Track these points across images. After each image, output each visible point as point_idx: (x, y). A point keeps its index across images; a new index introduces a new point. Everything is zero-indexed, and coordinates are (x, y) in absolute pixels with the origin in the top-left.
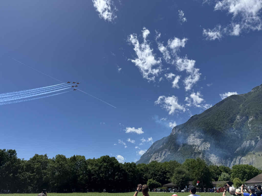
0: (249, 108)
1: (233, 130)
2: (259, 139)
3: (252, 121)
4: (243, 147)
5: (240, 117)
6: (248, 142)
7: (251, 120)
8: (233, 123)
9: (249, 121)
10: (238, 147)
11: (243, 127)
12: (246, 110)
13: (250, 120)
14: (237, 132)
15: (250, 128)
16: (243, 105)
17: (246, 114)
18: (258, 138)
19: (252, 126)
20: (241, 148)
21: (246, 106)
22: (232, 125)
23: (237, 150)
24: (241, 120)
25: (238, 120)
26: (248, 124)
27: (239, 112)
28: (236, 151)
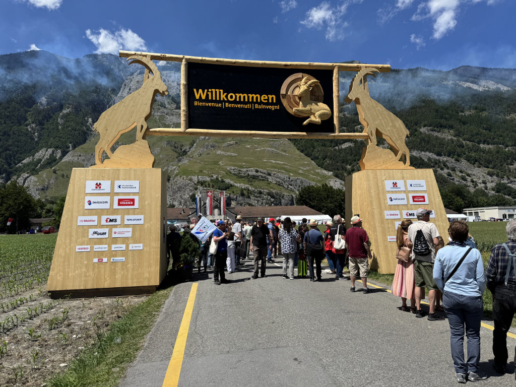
1: (27, 122)
2: (71, 149)
4: (38, 157)
5: (47, 101)
6: (50, 151)
9: (61, 114)
10: (29, 156)
13: (65, 112)
15: (60, 127)
18: (69, 147)
20: (33, 159)
23: (24, 161)
24: (49, 107)
25: (41, 104)
26: (59, 119)
28: (22, 163)
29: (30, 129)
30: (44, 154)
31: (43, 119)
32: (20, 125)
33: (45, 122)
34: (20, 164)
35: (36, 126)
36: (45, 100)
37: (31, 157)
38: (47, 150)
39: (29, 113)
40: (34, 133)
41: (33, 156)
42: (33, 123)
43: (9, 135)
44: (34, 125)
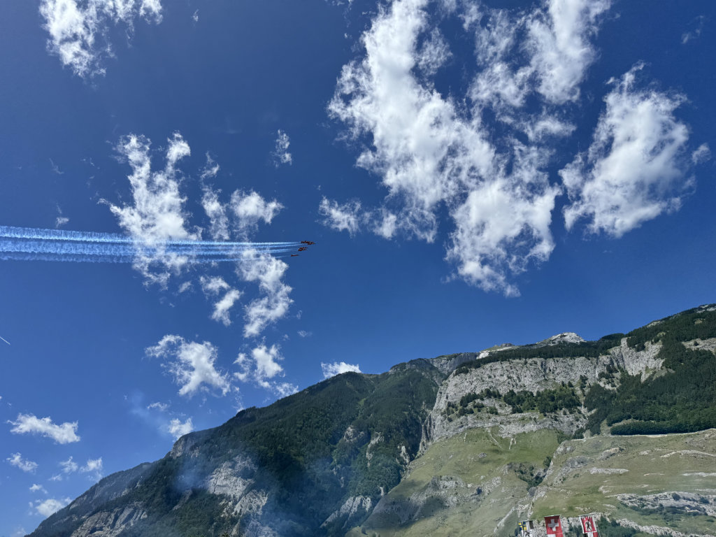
0: (376, 412)
1: (332, 463)
2: (382, 494)
3: (377, 445)
4: (344, 512)
5: (354, 432)
6: (358, 499)
7: (376, 443)
8: (335, 444)
9: (369, 446)
10: (334, 511)
11: (355, 458)
12: (369, 416)
13: (373, 442)
14: (338, 471)
15: (369, 464)
16: (366, 402)
17: (368, 426)
18: (380, 492)
19: (373, 459)
20: (339, 516)
21: (371, 406)
22: (332, 450)
23: (329, 520)
24: (355, 438)
25: (348, 437)
26: (367, 454)
27: (353, 419)
28: (326, 523)
29: (335, 473)
30: (351, 505)
31: (350, 457)
33: (352, 460)
34: (324, 524)
35: (342, 467)
36: (352, 430)
37: (337, 512)
38: (354, 500)
39: (335, 451)
40: (340, 478)
41: (339, 509)
42: (338, 464)
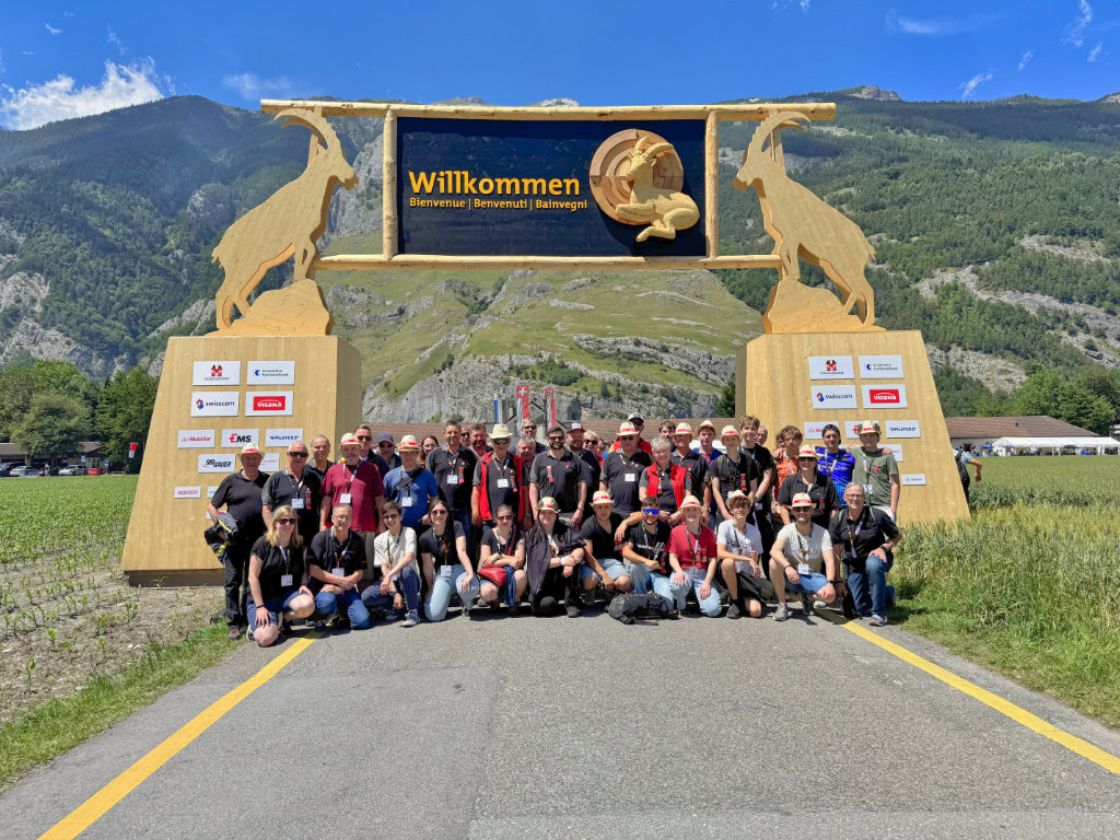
1: (167, 247)
4: (189, 319)
5: (205, 202)
10: (171, 318)
14: (177, 259)
20: (179, 323)
22: (165, 225)
23: (163, 327)
24: (208, 213)
28: (158, 331)
29: (172, 262)
30: (200, 311)
31: (198, 241)
32: (154, 253)
33: (202, 245)
34: (155, 334)
35: (184, 254)
36: (201, 199)
37: (176, 319)
38: (206, 304)
39: (169, 227)
40: (180, 270)
41: (180, 316)
42: (178, 247)
43: (133, 275)
44: (179, 253)
